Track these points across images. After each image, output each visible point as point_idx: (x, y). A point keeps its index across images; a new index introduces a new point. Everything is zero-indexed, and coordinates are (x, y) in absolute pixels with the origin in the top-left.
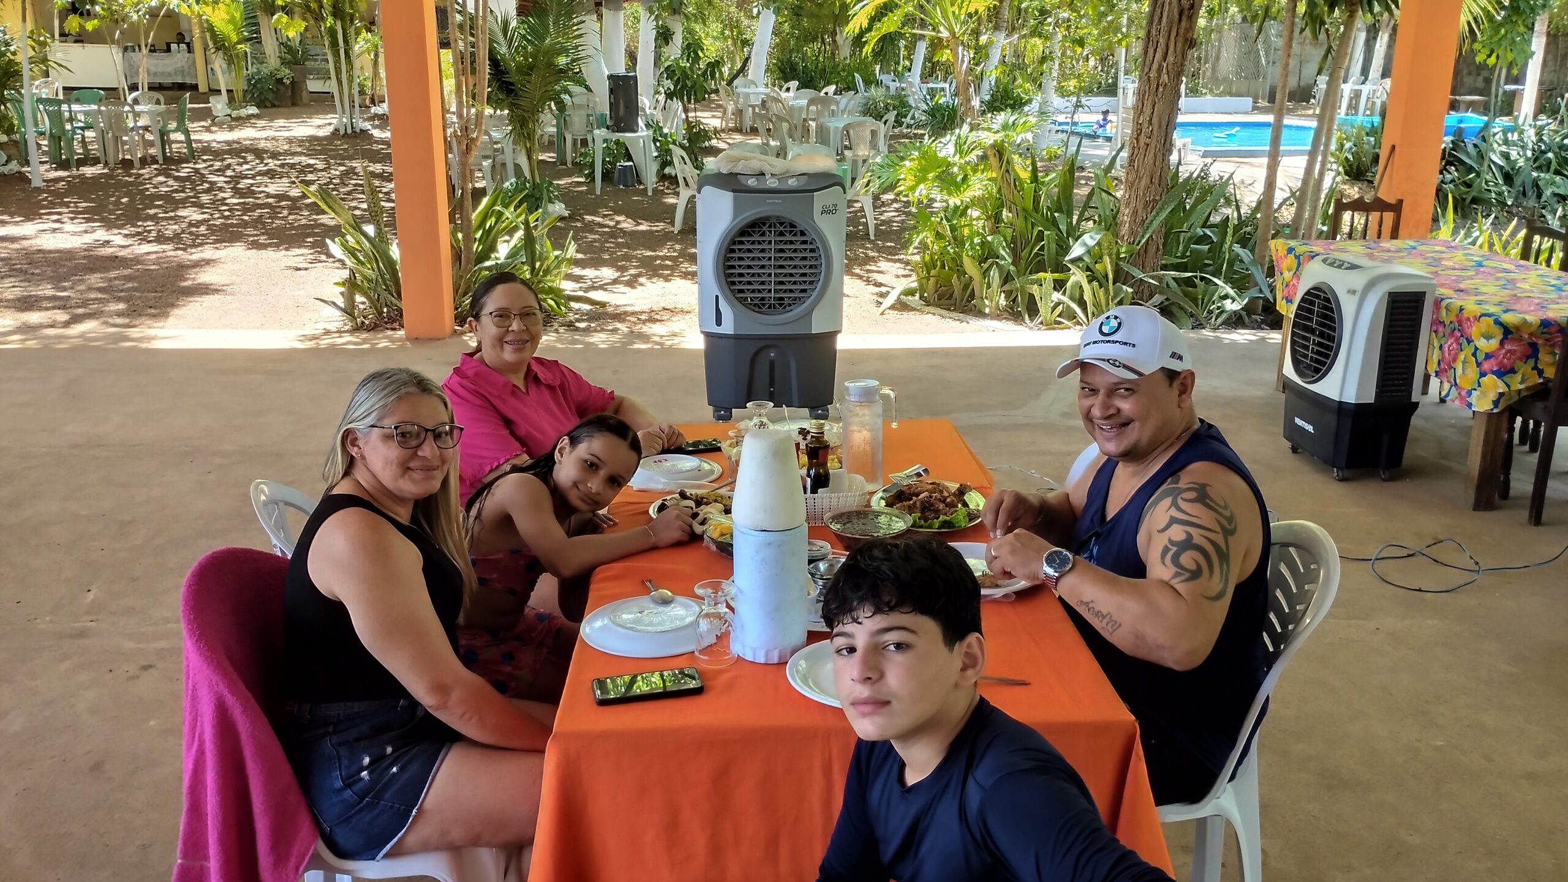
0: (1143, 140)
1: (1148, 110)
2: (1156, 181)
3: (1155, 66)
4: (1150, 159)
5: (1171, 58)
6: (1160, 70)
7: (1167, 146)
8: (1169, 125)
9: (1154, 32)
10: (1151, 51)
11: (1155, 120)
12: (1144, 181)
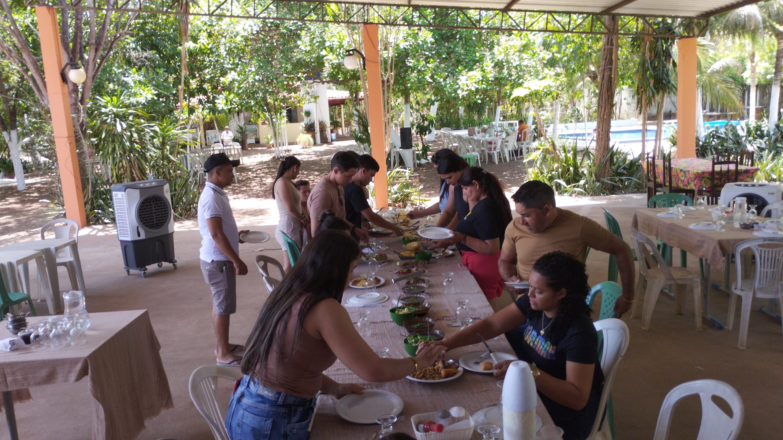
0: (600, 136)
1: (601, 127)
2: (606, 149)
3: (602, 113)
4: (603, 142)
5: (607, 111)
6: (604, 115)
7: (608, 139)
8: (608, 132)
9: (600, 103)
10: (600, 109)
11: (604, 130)
12: (602, 149)
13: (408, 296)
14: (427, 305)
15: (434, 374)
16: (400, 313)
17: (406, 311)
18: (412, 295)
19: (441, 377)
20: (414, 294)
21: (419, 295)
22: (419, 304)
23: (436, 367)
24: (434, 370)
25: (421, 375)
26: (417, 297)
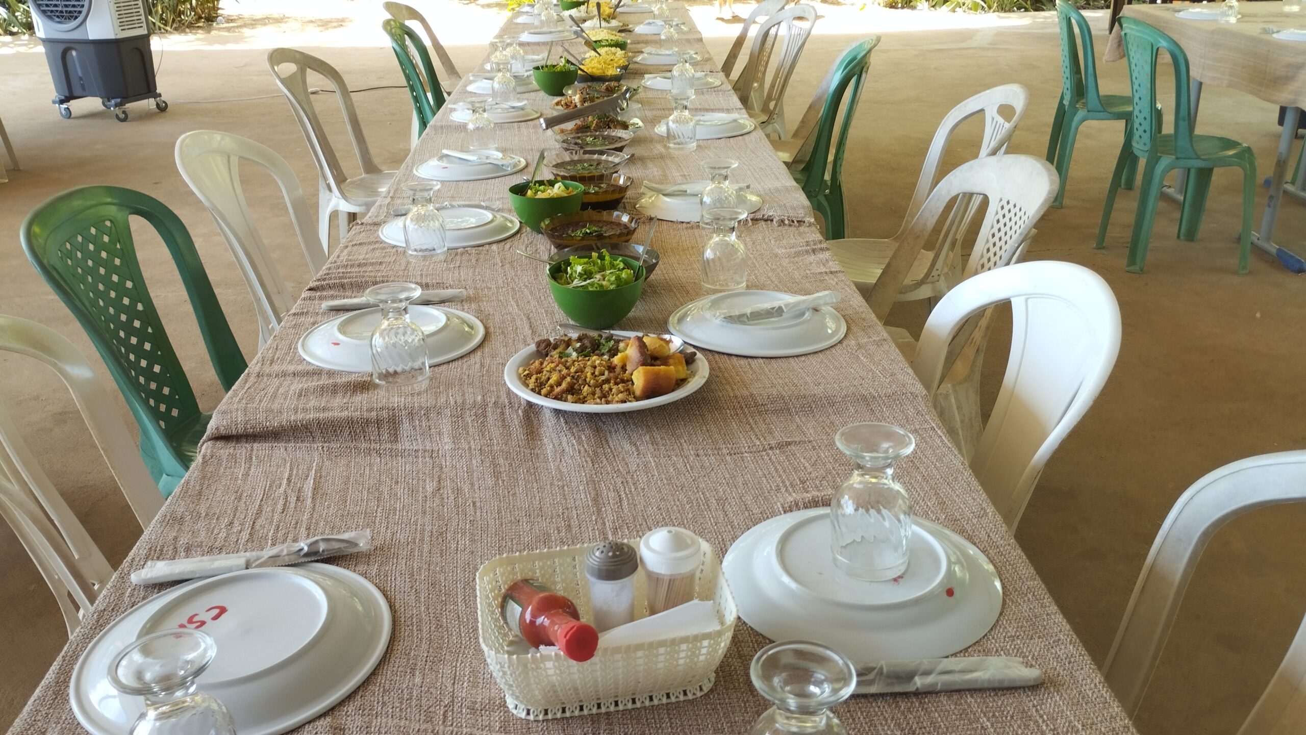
13: (576, 158)
14: (621, 182)
15: (607, 381)
16: (540, 195)
17: (558, 190)
18: (587, 156)
19: (630, 394)
20: (593, 152)
21: (604, 157)
22: (601, 177)
23: (616, 360)
24: (611, 368)
25: (564, 385)
26: (599, 163)
